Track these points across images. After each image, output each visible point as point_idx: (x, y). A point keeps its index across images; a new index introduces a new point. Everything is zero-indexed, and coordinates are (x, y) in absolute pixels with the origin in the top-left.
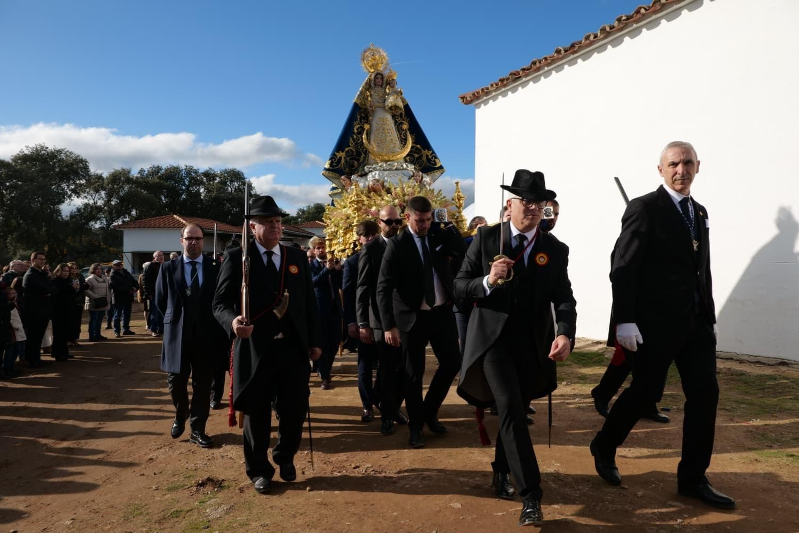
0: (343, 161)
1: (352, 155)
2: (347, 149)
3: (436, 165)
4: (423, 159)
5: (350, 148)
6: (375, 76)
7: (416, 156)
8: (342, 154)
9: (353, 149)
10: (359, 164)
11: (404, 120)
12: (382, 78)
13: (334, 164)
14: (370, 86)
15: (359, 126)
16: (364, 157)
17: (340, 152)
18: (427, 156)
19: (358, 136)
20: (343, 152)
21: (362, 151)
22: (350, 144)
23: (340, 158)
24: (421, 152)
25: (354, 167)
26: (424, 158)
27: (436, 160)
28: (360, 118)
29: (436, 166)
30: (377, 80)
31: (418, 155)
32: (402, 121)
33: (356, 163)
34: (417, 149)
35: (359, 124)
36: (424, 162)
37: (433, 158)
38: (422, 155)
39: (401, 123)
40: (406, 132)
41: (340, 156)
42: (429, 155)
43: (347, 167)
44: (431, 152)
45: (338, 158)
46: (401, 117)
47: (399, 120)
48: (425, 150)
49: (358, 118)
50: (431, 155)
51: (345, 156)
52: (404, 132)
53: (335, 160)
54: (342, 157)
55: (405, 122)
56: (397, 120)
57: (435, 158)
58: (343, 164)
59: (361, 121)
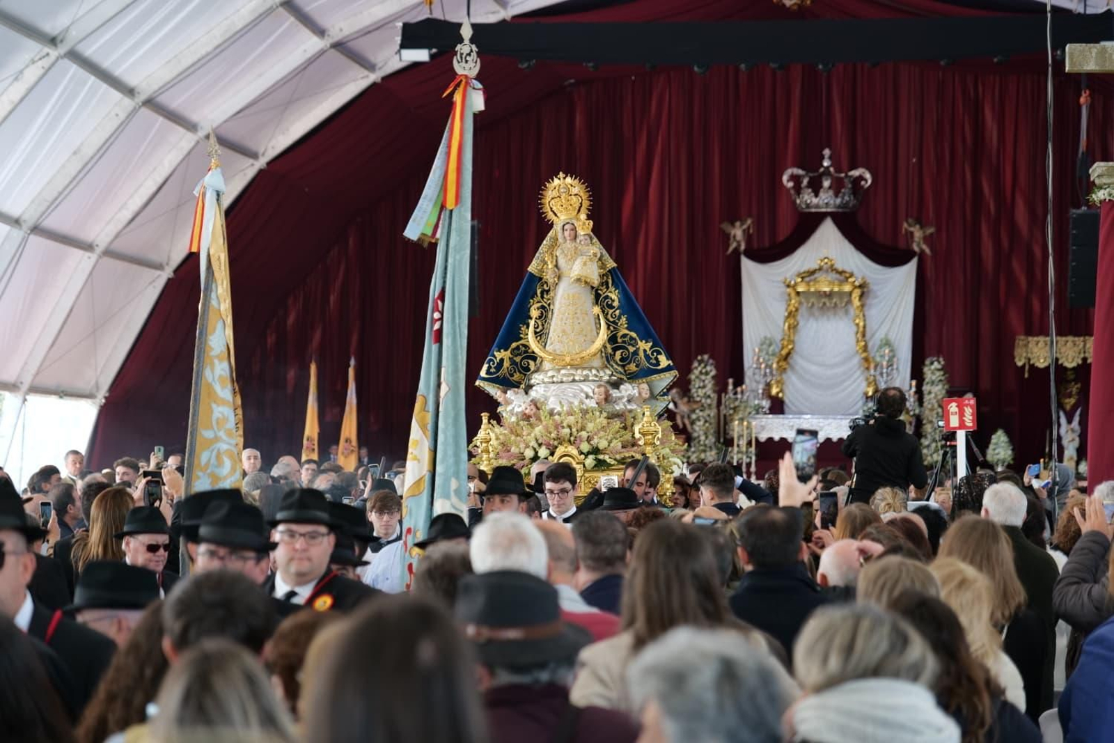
0: (506, 364)
1: (526, 352)
3: (659, 365)
4: (640, 356)
5: (521, 342)
6: (564, 226)
7: (632, 349)
8: (504, 354)
11: (611, 292)
12: (575, 229)
14: (557, 241)
15: (539, 304)
17: (502, 351)
18: (645, 351)
19: (538, 321)
20: (506, 350)
22: (522, 336)
23: (502, 360)
24: (637, 344)
25: (529, 370)
26: (642, 354)
27: (659, 356)
28: (542, 293)
29: (659, 368)
31: (635, 349)
32: (609, 294)
33: (532, 363)
34: (632, 338)
35: (538, 302)
36: (642, 361)
37: (655, 354)
38: (639, 348)
39: (607, 297)
40: (614, 311)
41: (501, 357)
42: (648, 350)
43: (515, 372)
44: (651, 344)
45: (498, 361)
46: (608, 288)
47: (604, 293)
48: (641, 341)
49: (539, 292)
50: (650, 349)
51: (511, 356)
52: (611, 311)
53: (493, 364)
54: (505, 358)
55: (613, 296)
56: (599, 292)
57: (657, 355)
58: (508, 368)
59: (542, 297)
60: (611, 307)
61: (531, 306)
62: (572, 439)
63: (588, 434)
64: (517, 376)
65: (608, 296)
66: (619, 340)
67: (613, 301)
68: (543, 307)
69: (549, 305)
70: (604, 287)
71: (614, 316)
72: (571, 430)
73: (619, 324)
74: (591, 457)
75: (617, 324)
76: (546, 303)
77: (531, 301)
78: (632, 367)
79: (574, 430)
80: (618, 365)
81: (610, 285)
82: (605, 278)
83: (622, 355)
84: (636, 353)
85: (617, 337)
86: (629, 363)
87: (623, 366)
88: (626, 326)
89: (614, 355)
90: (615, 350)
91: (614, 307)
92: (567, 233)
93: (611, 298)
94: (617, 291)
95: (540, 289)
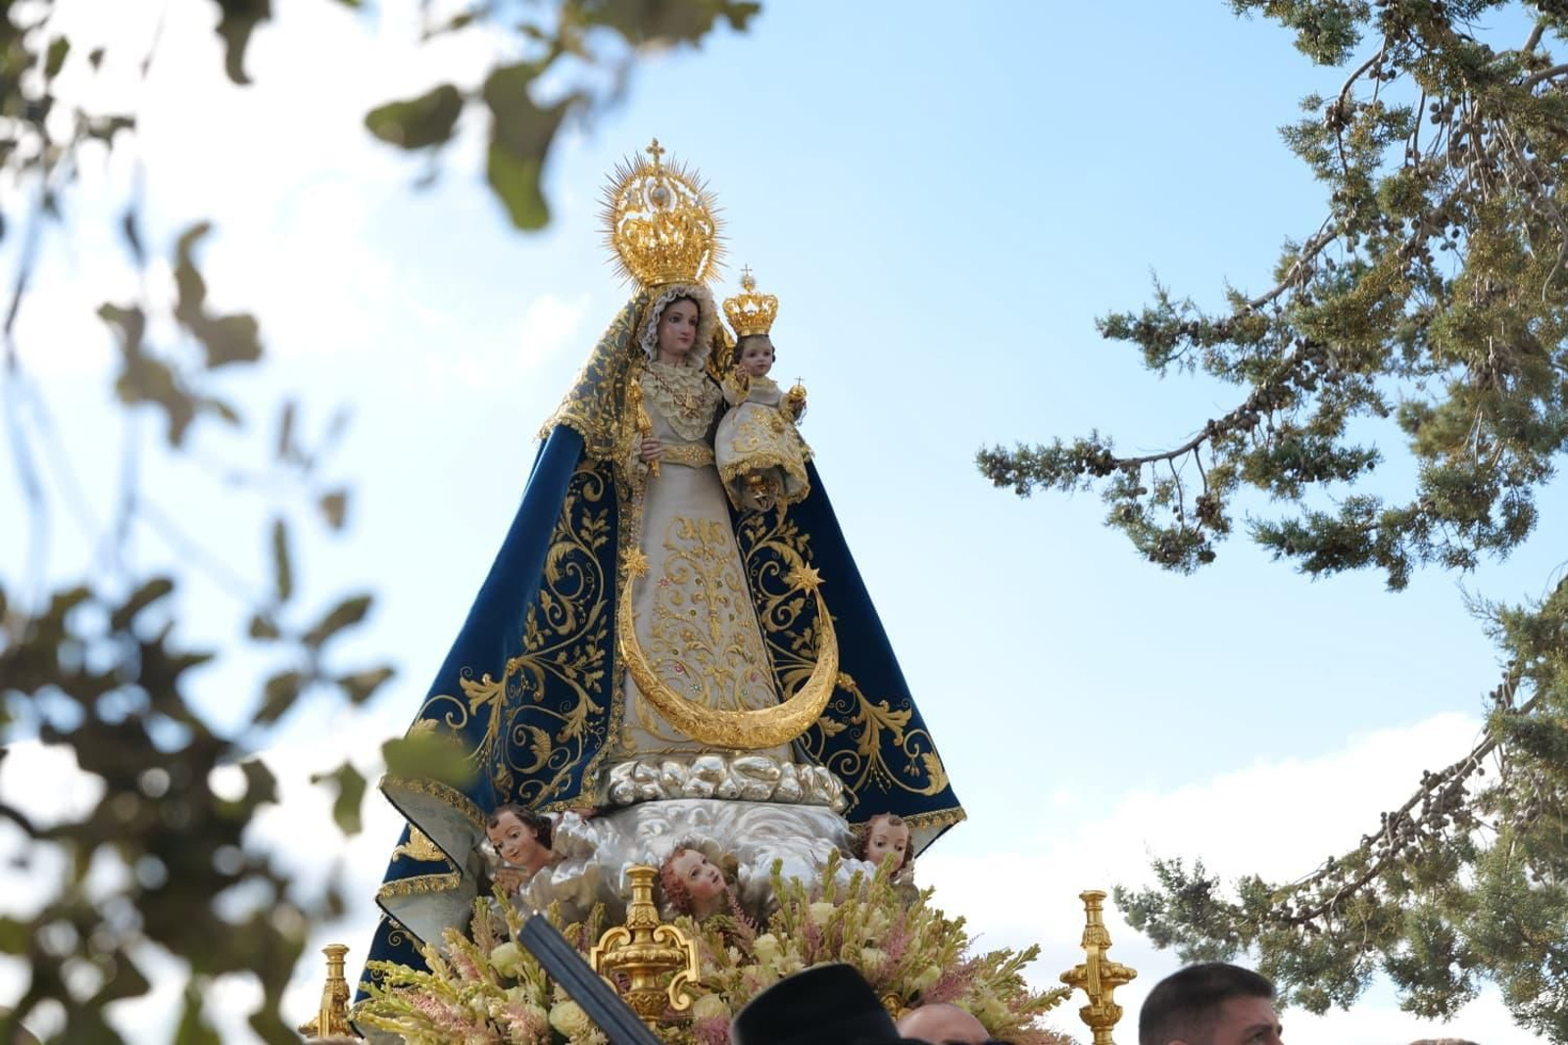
0: (492, 727)
1: (528, 696)
2: (512, 666)
3: (927, 784)
4: (865, 749)
5: (525, 660)
6: (668, 305)
8: (484, 691)
9: (536, 669)
10: (564, 749)
11: (782, 540)
12: (698, 322)
14: (635, 350)
15: (568, 547)
16: (591, 716)
17: (486, 678)
18: (887, 735)
19: (563, 598)
20: (492, 675)
21: (580, 680)
22: (525, 639)
23: (485, 709)
24: (857, 712)
25: (533, 760)
27: (925, 756)
28: (576, 510)
29: (928, 792)
31: (842, 727)
32: (775, 545)
33: (543, 738)
35: (567, 538)
36: (870, 767)
37: (917, 746)
38: (862, 726)
39: (767, 553)
40: (786, 602)
41: (484, 697)
42: (899, 732)
45: (473, 710)
46: (770, 523)
47: (759, 540)
48: (876, 703)
49: (568, 503)
50: (906, 730)
51: (505, 702)
52: (775, 600)
53: (458, 720)
54: (490, 704)
57: (920, 752)
58: (494, 740)
59: (577, 525)
60: (776, 586)
64: (501, 777)
65: (769, 549)
67: (787, 568)
71: (782, 618)
73: (795, 646)
76: (587, 544)
81: (779, 518)
84: (848, 739)
92: (673, 330)
93: (781, 560)
94: (807, 537)
95: (572, 499)
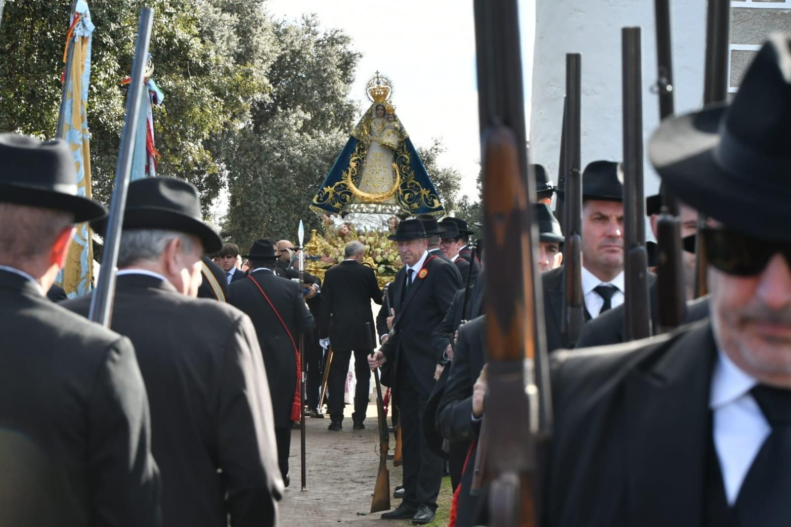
0: (331, 196)
2: (337, 183)
3: (434, 206)
4: (421, 198)
5: (342, 182)
6: (377, 107)
7: (416, 194)
8: (330, 189)
11: (405, 154)
12: (384, 110)
13: (321, 199)
14: (371, 116)
15: (357, 158)
17: (329, 187)
18: (425, 195)
20: (331, 187)
22: (343, 178)
23: (328, 193)
24: (420, 190)
25: (346, 201)
28: (359, 150)
29: (433, 208)
30: (379, 112)
33: (348, 197)
34: (416, 186)
35: (356, 156)
36: (423, 201)
37: (431, 198)
38: (421, 193)
39: (402, 157)
40: (406, 167)
41: (327, 191)
42: (427, 195)
43: (336, 202)
44: (429, 191)
45: (325, 193)
46: (403, 151)
47: (400, 154)
48: (423, 189)
49: (357, 149)
50: (429, 194)
51: (335, 191)
52: (404, 167)
53: (322, 195)
54: (330, 192)
55: (407, 157)
56: (398, 153)
57: (433, 199)
58: (331, 199)
59: (359, 153)
60: (404, 164)
61: (351, 158)
62: (371, 252)
63: (381, 251)
64: (337, 205)
66: (408, 187)
67: (406, 160)
68: (358, 160)
69: (363, 159)
70: (401, 150)
71: (406, 170)
72: (371, 247)
73: (409, 176)
74: (383, 266)
75: (407, 175)
76: (361, 157)
77: (351, 155)
78: (416, 205)
79: (373, 247)
80: (406, 203)
81: (405, 149)
82: (402, 144)
83: (409, 197)
84: (419, 196)
85: (407, 185)
86: (414, 203)
87: (409, 204)
88: (413, 177)
89: (404, 196)
90: (405, 193)
91: (406, 164)
93: (405, 158)
94: (409, 154)
95: (358, 148)
